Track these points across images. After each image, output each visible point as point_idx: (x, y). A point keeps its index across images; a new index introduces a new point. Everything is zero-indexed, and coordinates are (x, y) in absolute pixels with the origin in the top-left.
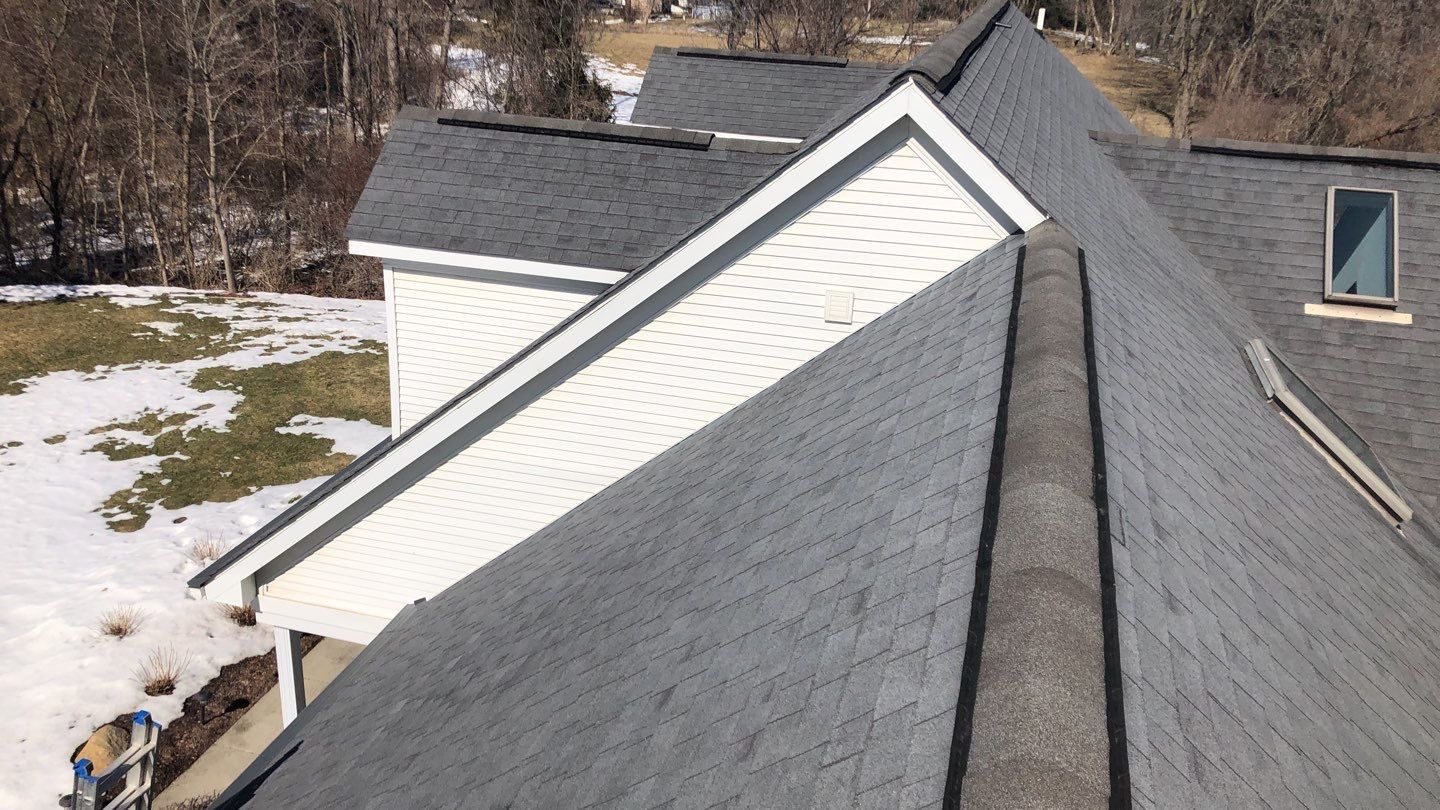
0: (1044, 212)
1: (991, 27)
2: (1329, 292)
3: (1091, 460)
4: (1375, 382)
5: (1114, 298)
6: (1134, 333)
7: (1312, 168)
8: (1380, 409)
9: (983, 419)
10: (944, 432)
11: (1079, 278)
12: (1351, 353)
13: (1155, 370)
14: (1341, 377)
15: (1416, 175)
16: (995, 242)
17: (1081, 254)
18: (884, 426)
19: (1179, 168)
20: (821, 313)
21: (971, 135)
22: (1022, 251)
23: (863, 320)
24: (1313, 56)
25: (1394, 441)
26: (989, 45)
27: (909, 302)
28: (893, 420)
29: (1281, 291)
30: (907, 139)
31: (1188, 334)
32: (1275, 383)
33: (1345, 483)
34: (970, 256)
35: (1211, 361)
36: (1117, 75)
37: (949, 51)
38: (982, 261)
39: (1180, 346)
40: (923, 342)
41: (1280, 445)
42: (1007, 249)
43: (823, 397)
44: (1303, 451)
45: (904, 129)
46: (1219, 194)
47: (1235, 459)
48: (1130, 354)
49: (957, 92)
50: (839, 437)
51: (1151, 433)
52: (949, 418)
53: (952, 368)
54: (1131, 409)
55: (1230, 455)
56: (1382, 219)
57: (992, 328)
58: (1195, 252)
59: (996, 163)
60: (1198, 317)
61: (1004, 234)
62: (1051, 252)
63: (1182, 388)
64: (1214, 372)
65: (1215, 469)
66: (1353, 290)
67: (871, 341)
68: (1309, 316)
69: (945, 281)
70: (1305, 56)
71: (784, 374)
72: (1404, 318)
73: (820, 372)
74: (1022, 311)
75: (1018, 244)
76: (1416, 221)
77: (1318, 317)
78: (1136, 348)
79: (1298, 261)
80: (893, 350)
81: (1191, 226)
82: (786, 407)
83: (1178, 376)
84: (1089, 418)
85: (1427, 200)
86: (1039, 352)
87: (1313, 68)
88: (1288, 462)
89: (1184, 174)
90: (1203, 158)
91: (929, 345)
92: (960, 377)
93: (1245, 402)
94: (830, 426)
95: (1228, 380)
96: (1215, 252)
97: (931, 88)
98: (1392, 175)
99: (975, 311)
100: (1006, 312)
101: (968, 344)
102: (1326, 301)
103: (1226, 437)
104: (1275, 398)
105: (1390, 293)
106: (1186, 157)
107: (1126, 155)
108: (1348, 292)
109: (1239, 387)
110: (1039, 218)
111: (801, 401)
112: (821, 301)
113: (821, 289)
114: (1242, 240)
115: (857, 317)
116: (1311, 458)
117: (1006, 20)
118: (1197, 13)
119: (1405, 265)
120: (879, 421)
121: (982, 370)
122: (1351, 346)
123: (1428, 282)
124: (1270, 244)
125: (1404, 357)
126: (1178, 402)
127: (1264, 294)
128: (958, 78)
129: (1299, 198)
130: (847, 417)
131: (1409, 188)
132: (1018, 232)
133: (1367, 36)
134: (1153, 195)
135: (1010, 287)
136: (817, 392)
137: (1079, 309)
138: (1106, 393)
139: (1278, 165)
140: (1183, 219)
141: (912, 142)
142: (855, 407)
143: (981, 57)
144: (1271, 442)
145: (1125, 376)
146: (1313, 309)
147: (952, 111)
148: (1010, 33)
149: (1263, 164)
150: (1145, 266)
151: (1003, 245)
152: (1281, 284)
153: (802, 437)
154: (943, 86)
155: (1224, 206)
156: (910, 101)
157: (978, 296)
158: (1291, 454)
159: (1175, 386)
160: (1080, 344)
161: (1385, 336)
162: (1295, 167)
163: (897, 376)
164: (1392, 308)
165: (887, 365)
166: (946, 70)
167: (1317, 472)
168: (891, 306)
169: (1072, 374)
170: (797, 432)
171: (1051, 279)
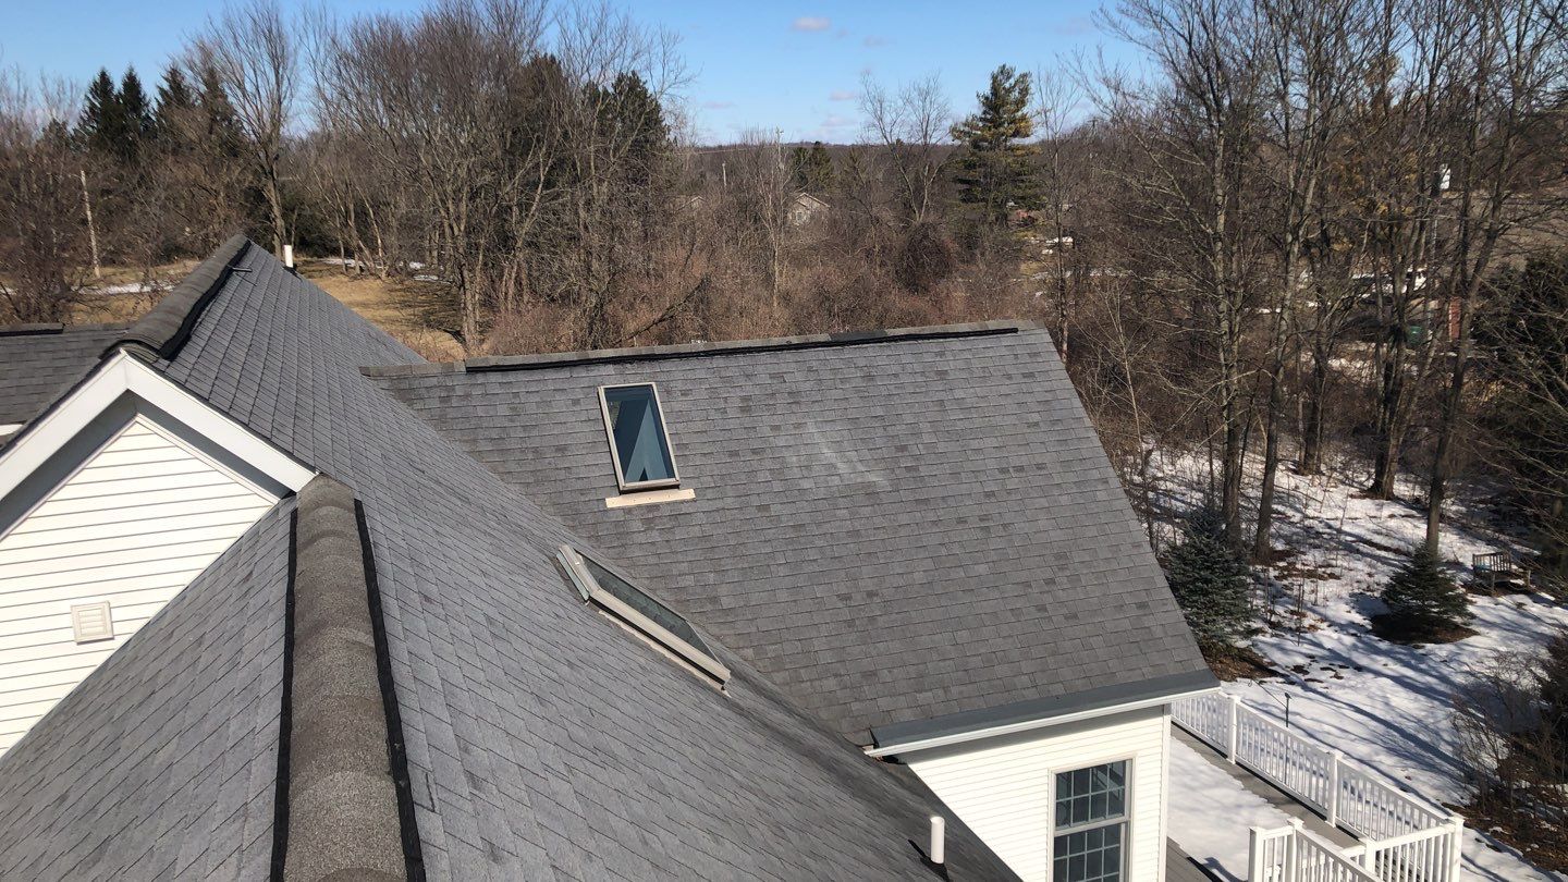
0: (312, 469)
1: (227, 274)
2: (622, 482)
3: (384, 732)
4: (680, 557)
5: (403, 543)
6: (430, 575)
7: (581, 372)
8: (689, 581)
9: (267, 718)
10: (230, 744)
11: (357, 533)
12: (655, 536)
13: (458, 608)
14: (652, 560)
15: (667, 365)
16: (267, 509)
17: (358, 505)
18: (162, 756)
19: (459, 391)
20: (69, 635)
21: (211, 401)
22: (294, 515)
23: (127, 630)
24: (573, 261)
25: (709, 607)
26: (226, 295)
27: (182, 596)
28: (172, 746)
29: (582, 492)
30: (135, 415)
31: (494, 559)
32: (589, 585)
33: (670, 663)
34: (241, 530)
35: (521, 580)
36: (397, 296)
37: (172, 311)
38: (255, 535)
39: (484, 574)
40: (199, 641)
41: (600, 644)
42: (281, 515)
43: (86, 739)
44: (624, 643)
45: (127, 406)
46: (503, 410)
47: (554, 675)
48: (427, 599)
49: (188, 355)
50: (109, 786)
51: (456, 677)
52: (233, 726)
53: (234, 665)
54: (431, 657)
55: (548, 672)
56: (648, 409)
57: (271, 609)
58: (494, 470)
59: (246, 426)
60: (504, 538)
61: (275, 500)
62: (323, 511)
63: (489, 618)
64: (526, 591)
65: (532, 693)
66: (644, 477)
67: (142, 653)
68: (612, 509)
69: (219, 564)
70: (567, 262)
71: (33, 722)
72: (687, 494)
73: (81, 707)
74: (298, 585)
75: (290, 508)
76: (677, 406)
77: (619, 508)
78: (433, 590)
79: (590, 460)
80: (168, 659)
81: (484, 446)
82: (41, 763)
83: (484, 606)
84: (378, 686)
85: (680, 386)
86: (318, 627)
87: (577, 273)
88: (610, 660)
89: (467, 396)
90: (480, 378)
91: (207, 644)
92: (240, 675)
93: (561, 612)
94: (97, 774)
95: (541, 595)
96: (512, 467)
97: (151, 356)
98: (647, 368)
99: (252, 592)
100: (283, 587)
101: (248, 634)
102: (622, 493)
103: (543, 656)
104: (591, 599)
105: (671, 474)
106: (465, 380)
107: (404, 386)
108: (641, 480)
109: (554, 598)
110: (307, 476)
111: (59, 752)
112: (66, 621)
113: (65, 606)
114: (536, 450)
115: (118, 628)
116: (631, 647)
117: (246, 264)
118: (460, 230)
119: (678, 446)
120: (156, 751)
121: (264, 660)
122: (653, 529)
123: (698, 457)
124: (561, 449)
125: (697, 528)
126: (486, 635)
127: (567, 498)
128: (188, 338)
129: (576, 402)
130: (117, 758)
131: (663, 377)
132: (289, 494)
133: (612, 239)
134: (440, 422)
135: (286, 560)
136: (79, 734)
137: (360, 568)
138: (399, 650)
139: (550, 374)
140: (475, 440)
141: (140, 418)
142: (126, 742)
143: (217, 309)
144: (591, 645)
145: (423, 625)
146: (614, 502)
147: (182, 379)
148: (253, 277)
149: (537, 375)
150: (438, 498)
151: (276, 511)
152: (579, 485)
153: (63, 798)
154: (166, 353)
155: (512, 421)
156: (125, 374)
157: (254, 575)
158: (614, 651)
159: (482, 619)
160: (364, 605)
161: (677, 513)
162: (564, 373)
163: (173, 691)
164: (676, 487)
165: (161, 680)
166: (169, 333)
167: (642, 661)
168: (161, 606)
169: (354, 643)
170: (54, 794)
171: (325, 542)
